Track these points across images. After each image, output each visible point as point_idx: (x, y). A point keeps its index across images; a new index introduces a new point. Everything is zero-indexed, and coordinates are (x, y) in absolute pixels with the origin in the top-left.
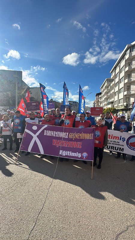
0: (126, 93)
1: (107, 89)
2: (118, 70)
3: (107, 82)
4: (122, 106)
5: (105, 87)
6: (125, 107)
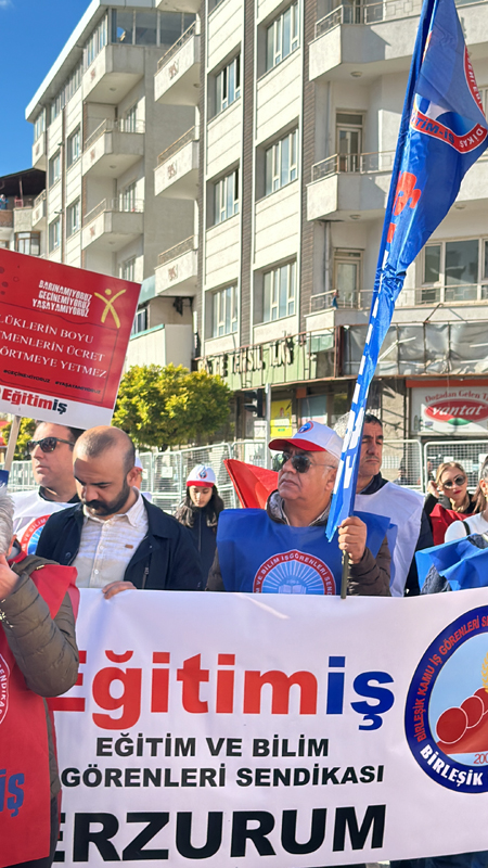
0: (324, 196)
1: (114, 133)
3: (113, 38)
4: (290, 345)
5: (87, 103)
6: (324, 368)
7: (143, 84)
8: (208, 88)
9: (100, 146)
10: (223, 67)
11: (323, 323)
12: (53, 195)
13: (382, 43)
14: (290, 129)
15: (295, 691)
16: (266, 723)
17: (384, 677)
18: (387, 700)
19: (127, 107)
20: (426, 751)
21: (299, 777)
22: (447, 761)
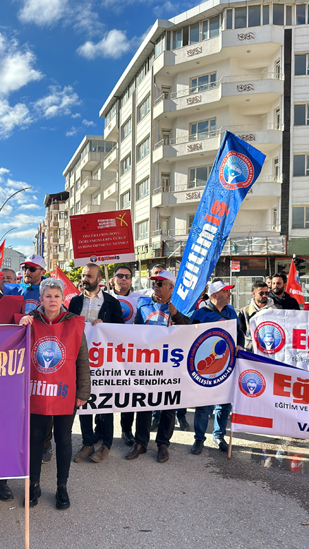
0: (158, 200)
1: (91, 180)
2: (127, 109)
3: (91, 150)
4: (147, 247)
5: (82, 171)
6: (157, 254)
7: (100, 164)
8: (121, 165)
9: (86, 184)
10: (125, 159)
11: (157, 240)
12: (72, 199)
13: (176, 151)
14: (146, 179)
15: (153, 355)
16: (143, 365)
17: (180, 350)
18: (181, 357)
19: (95, 172)
20: (194, 374)
21: (154, 382)
22: (200, 377)
